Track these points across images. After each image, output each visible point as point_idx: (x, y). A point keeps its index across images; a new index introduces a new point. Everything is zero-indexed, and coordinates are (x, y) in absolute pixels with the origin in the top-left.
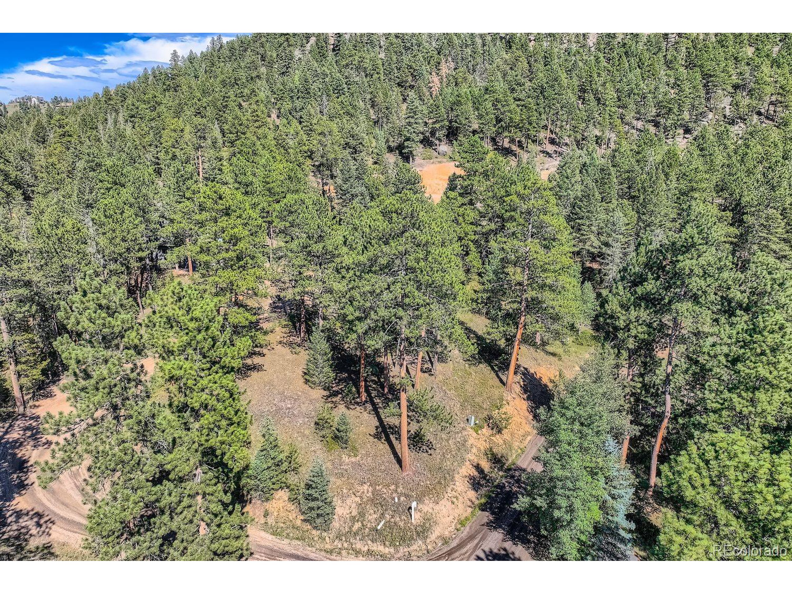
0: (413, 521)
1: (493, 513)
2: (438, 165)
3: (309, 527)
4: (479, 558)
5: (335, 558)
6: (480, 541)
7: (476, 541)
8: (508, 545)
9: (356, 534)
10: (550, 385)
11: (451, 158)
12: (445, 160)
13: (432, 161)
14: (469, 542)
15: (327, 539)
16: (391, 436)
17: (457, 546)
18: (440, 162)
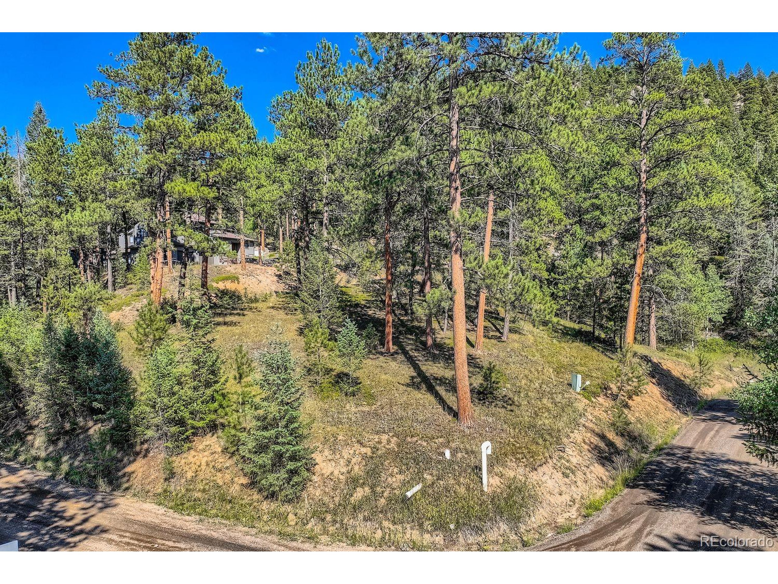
0: (485, 489)
1: (653, 490)
3: (256, 497)
4: (654, 548)
5: (300, 545)
6: (644, 525)
7: (635, 526)
9: (356, 508)
14: (618, 527)
15: (291, 517)
16: (438, 388)
17: (594, 533)
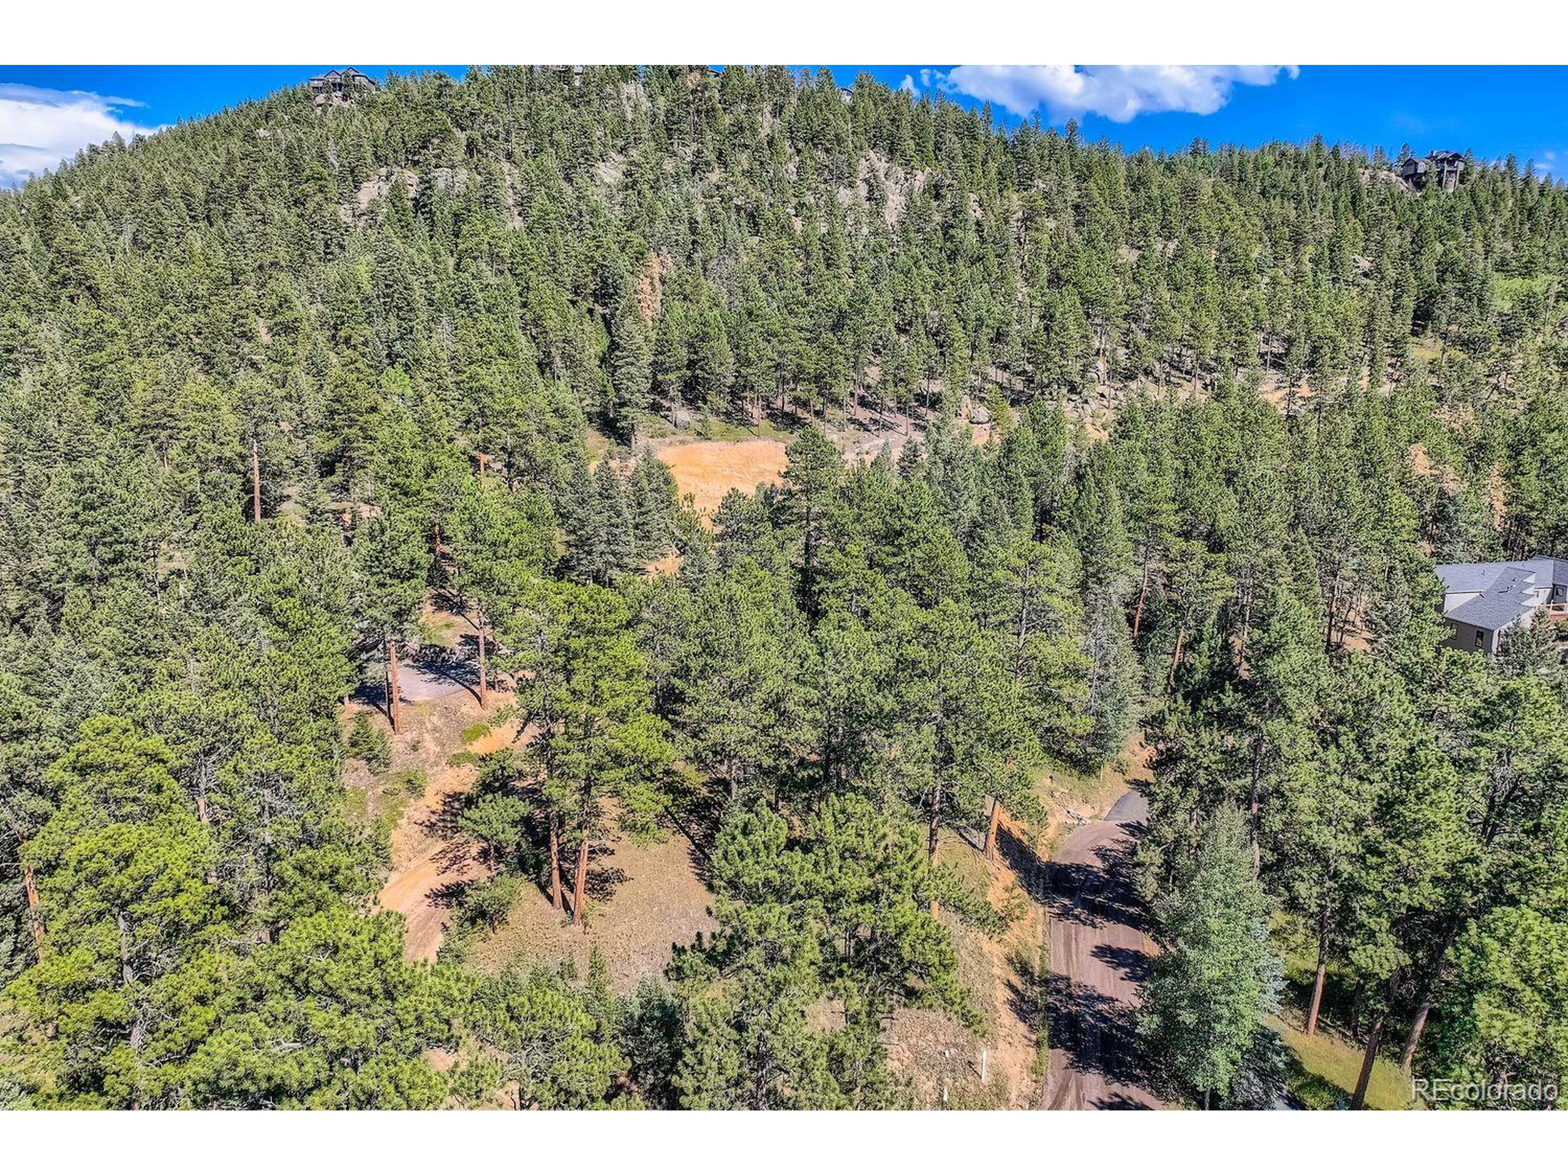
0: (984, 1080)
1: (1068, 1049)
2: (681, 447)
6: (1078, 1091)
7: (1073, 1092)
8: (1116, 1087)
10: (1024, 839)
11: (699, 434)
12: (689, 438)
13: (667, 440)
18: (682, 442)
